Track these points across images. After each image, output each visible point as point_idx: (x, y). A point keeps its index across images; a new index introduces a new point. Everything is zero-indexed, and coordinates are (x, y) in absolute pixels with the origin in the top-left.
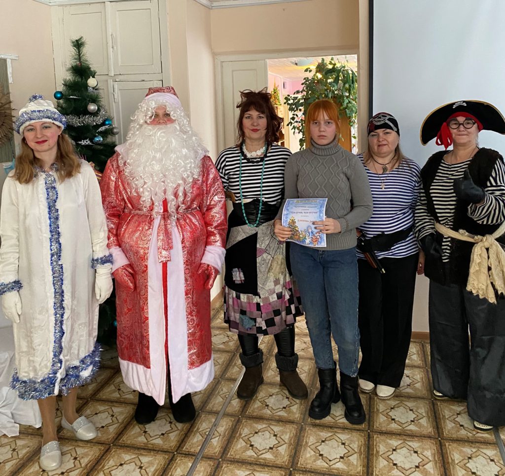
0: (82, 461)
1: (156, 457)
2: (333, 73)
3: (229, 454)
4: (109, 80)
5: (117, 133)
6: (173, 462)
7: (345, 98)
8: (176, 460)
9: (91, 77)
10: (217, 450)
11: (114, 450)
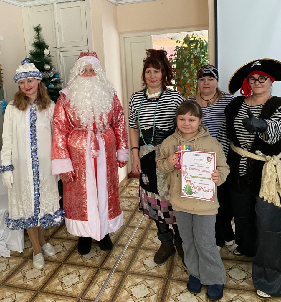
0: (46, 271)
1: (88, 270)
2: (194, 43)
3: (131, 269)
4: (57, 51)
5: (62, 82)
6: (98, 273)
7: (201, 58)
8: (100, 272)
9: (46, 49)
10: (124, 267)
11: (64, 266)
